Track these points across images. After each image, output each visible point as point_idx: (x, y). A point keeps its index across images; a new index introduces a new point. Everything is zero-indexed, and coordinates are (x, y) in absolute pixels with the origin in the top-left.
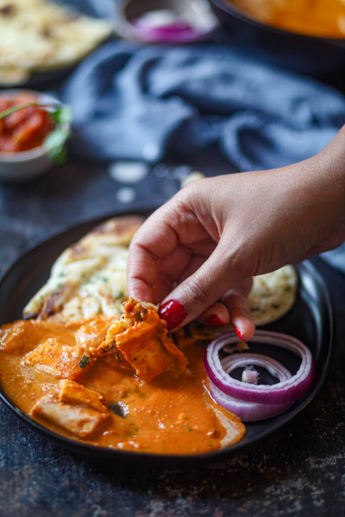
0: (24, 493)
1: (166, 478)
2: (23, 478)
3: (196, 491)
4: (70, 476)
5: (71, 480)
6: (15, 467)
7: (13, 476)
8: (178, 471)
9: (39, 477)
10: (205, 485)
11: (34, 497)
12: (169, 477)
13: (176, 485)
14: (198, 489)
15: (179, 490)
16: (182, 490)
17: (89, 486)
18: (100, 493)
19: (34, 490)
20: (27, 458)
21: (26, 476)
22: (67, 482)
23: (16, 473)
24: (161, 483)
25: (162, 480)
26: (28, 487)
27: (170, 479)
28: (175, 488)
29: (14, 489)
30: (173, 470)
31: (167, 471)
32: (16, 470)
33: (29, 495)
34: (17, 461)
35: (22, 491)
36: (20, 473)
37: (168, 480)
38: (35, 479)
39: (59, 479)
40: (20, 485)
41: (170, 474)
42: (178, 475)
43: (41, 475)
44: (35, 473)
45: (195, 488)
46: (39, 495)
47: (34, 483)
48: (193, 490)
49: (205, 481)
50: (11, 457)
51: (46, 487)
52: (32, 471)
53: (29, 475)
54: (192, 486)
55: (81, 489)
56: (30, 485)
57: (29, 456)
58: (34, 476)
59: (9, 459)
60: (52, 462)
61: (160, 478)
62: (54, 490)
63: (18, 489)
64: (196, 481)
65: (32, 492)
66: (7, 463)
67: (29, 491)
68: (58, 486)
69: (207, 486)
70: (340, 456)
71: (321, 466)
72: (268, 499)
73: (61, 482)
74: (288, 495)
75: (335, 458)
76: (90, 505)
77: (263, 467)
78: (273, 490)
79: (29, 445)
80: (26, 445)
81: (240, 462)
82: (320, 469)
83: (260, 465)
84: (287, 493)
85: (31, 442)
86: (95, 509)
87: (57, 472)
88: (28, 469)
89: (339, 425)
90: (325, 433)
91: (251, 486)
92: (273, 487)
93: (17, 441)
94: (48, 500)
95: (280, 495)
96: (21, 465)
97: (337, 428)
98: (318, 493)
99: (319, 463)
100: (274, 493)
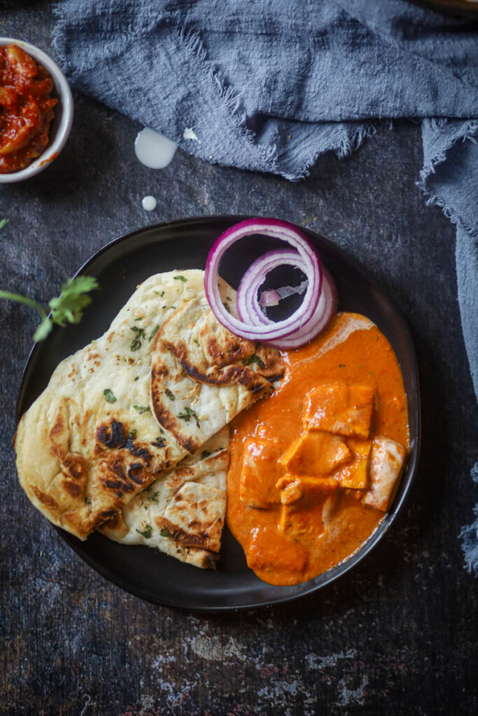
0: (15, 671)
1: (159, 667)
2: (15, 651)
3: (187, 687)
4: (62, 654)
5: (63, 660)
6: (8, 637)
7: (5, 647)
8: (172, 659)
9: (31, 653)
10: (198, 680)
11: (26, 677)
12: (163, 665)
13: (169, 677)
14: (190, 685)
15: (171, 684)
16: (174, 684)
17: (81, 670)
18: (91, 679)
19: (26, 669)
20: (19, 626)
21: (18, 650)
22: (59, 661)
23: (8, 644)
24: (154, 673)
25: (155, 669)
26: (20, 665)
27: (164, 668)
28: (167, 681)
29: (6, 664)
30: (167, 657)
31: (161, 658)
32: (8, 640)
33: (20, 675)
34: (9, 629)
35: (13, 669)
36: (12, 645)
37: (161, 670)
38: (27, 654)
39: (51, 657)
40: (12, 661)
41: (164, 662)
42: (172, 664)
43: (33, 649)
44: (27, 647)
45: (188, 683)
46: (31, 676)
47: (26, 659)
48: (185, 685)
49: (199, 676)
51: (37, 667)
52: (24, 644)
53: (21, 649)
54: (185, 680)
55: (73, 673)
56: (22, 661)
57: (22, 623)
58: (25, 650)
60: (44, 634)
61: (153, 666)
62: (46, 671)
63: (9, 666)
64: (190, 674)
65: (23, 671)
67: (20, 669)
68: (49, 666)
69: (200, 682)
70: (342, 656)
71: (320, 667)
72: (259, 705)
73: (52, 661)
74: (280, 702)
75: (336, 656)
76: (80, 694)
77: (260, 663)
78: (266, 693)
79: (22, 609)
80: (19, 608)
81: (237, 653)
82: (318, 670)
83: (257, 659)
84: (280, 698)
85: (23, 605)
86: (86, 699)
87: (49, 647)
88: (20, 641)
89: (348, 613)
90: (332, 623)
91: (245, 687)
92: (266, 689)
93: (9, 602)
94: (39, 684)
95: (272, 700)
96: (13, 634)
97: (345, 616)
98: (310, 701)
99: (319, 662)
100: (266, 698)
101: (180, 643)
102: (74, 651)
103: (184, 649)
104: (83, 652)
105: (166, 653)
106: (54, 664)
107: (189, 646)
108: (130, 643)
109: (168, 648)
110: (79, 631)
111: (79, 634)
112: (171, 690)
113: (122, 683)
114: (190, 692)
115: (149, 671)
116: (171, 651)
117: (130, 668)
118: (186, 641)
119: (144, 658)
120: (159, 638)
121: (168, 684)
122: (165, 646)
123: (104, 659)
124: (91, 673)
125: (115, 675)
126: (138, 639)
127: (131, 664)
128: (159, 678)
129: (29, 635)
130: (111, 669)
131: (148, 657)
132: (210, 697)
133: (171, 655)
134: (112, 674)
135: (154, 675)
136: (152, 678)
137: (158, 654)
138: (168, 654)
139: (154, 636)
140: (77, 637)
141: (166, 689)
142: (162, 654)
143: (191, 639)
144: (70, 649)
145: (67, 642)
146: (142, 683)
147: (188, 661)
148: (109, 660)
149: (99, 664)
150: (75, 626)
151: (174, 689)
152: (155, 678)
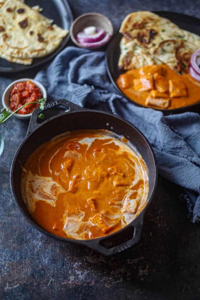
0: (26, 271)
1: (76, 266)
2: (26, 264)
3: (86, 273)
4: (42, 264)
5: (42, 266)
6: (23, 260)
7: (22, 263)
8: (80, 263)
9: (31, 264)
10: (89, 270)
11: (29, 272)
12: (77, 266)
13: (79, 269)
15: (80, 272)
16: (81, 272)
17: (49, 269)
18: (52, 272)
19: (29, 270)
20: (27, 256)
21: (27, 264)
22: (41, 267)
23: (23, 262)
24: (74, 268)
25: (74, 267)
26: (27, 268)
27: (77, 267)
28: (79, 271)
29: (23, 269)
30: (79, 263)
31: (76, 263)
32: (24, 261)
33: (28, 272)
34: (24, 257)
35: (25, 270)
36: (25, 262)
37: (76, 267)
38: (30, 265)
39: (38, 265)
40: (25, 267)
41: (78, 265)
42: (80, 265)
43: (32, 263)
44: (30, 262)
45: (86, 271)
46: (31, 272)
47: (30, 267)
48: (85, 272)
49: (90, 268)
50: (22, 255)
51: (34, 269)
52: (29, 261)
53: (28, 263)
54: (85, 270)
55: (46, 270)
56: (28, 267)
57: (28, 255)
58: (29, 264)
59: (21, 256)
60: (36, 258)
61: (74, 266)
63: (24, 269)
64: (87, 268)
65: (29, 271)
66: (20, 257)
67: (28, 270)
68: (38, 268)
69: (90, 270)
70: (139, 259)
71: (132, 263)
72: (111, 277)
73: (39, 267)
74: (118, 275)
75: (137, 259)
76: (48, 277)
77: (111, 263)
78: (113, 273)
79: (28, 250)
80: (27, 250)
81: (103, 260)
82: (131, 264)
83: (110, 262)
84: (118, 274)
85: (29, 249)
86: (51, 278)
87: (38, 262)
88: (27, 261)
89: (140, 245)
90: (135, 248)
91: (106, 271)
92: (113, 271)
93: (24, 248)
94: (34, 274)
95: (116, 275)
96: (25, 258)
97: (139, 246)
98: (129, 274)
99: (131, 261)
100: (113, 274)
101: (83, 258)
102: (46, 263)
103: (84, 260)
104: (49, 263)
105: (78, 262)
106: (39, 268)
107: (86, 259)
108: (66, 259)
109: (79, 260)
110: (48, 256)
111: (48, 257)
112: (80, 274)
113: (63, 273)
114: (87, 274)
115: (72, 268)
116: (80, 261)
117: (66, 267)
118: (85, 258)
119: (70, 264)
120: (76, 257)
121: (79, 272)
122: (78, 259)
123: (57, 265)
124: (52, 270)
125: (61, 270)
126: (68, 258)
127: (66, 266)
128: (76, 270)
129: (31, 259)
130: (59, 268)
131: (72, 263)
132: (94, 275)
133: (80, 262)
134: (59, 270)
135: (74, 269)
136: (73, 270)
137: (75, 262)
138: (79, 262)
139: (74, 257)
140: (47, 258)
141: (78, 273)
142: (77, 262)
143: (87, 257)
144: (45, 262)
145: (44, 260)
146: (70, 272)
147: (86, 264)
148: (58, 265)
149: (55, 267)
150: (46, 255)
151: (81, 273)
152: (74, 270)
